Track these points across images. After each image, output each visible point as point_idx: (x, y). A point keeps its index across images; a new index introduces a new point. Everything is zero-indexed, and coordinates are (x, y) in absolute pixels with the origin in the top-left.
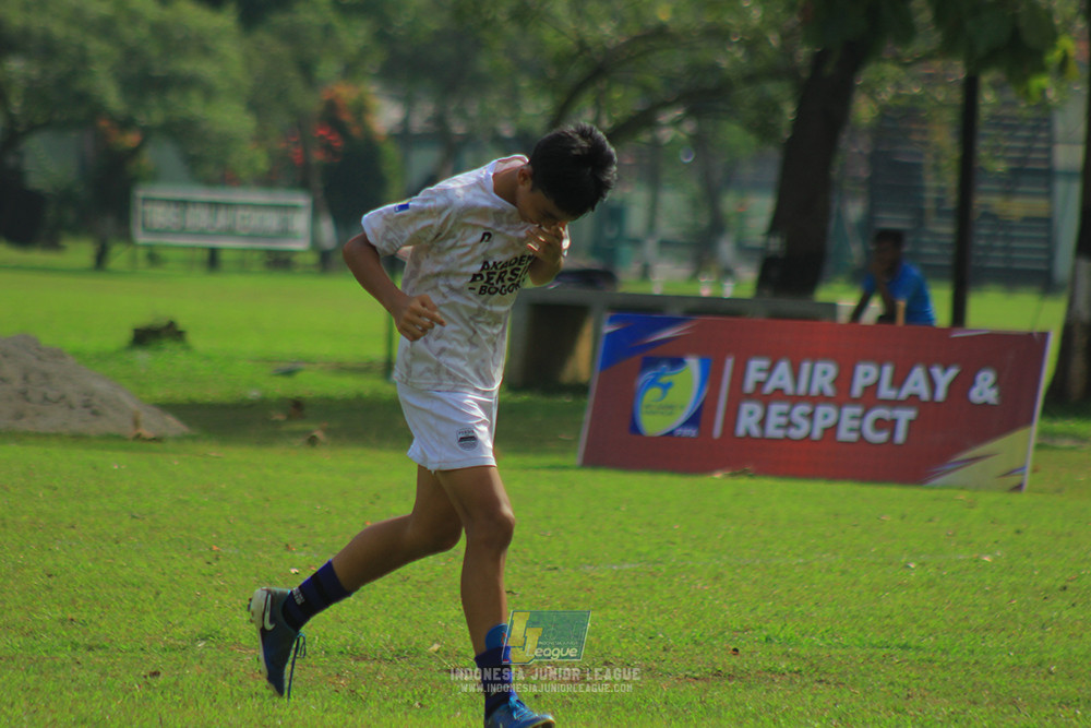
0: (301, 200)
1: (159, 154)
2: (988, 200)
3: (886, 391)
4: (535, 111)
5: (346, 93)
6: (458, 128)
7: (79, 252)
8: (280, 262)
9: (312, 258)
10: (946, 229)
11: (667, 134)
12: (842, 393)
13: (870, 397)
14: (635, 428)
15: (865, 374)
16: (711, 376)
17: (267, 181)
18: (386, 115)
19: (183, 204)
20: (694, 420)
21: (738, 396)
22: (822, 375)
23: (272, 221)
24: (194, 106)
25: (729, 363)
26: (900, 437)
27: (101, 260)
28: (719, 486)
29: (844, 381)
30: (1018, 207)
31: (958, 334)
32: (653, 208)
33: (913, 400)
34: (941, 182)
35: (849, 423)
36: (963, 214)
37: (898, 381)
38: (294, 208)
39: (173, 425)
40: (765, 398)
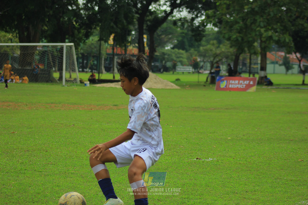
0: (191, 68)
1: (179, 64)
2: (252, 66)
3: (243, 83)
4: (212, 59)
5: (195, 58)
6: (205, 61)
7: (171, 72)
8: (189, 73)
9: (192, 73)
10: (248, 69)
11: (223, 61)
12: (239, 83)
13: (241, 84)
14: (220, 87)
15: (241, 82)
16: (227, 82)
17: (188, 65)
18: (199, 60)
19: (180, 68)
20: (226, 86)
21: (229, 84)
22: (237, 82)
23: (188, 69)
24: (181, 59)
25: (228, 81)
26: (244, 87)
27: (173, 73)
28: (228, 92)
29: (239, 82)
30: (255, 66)
31: (250, 78)
32: (223, 67)
33: (245, 84)
34: (248, 65)
35: (239, 86)
36: (250, 67)
37: (244, 82)
38: (190, 68)
39: (179, 88)
40: (232, 84)
